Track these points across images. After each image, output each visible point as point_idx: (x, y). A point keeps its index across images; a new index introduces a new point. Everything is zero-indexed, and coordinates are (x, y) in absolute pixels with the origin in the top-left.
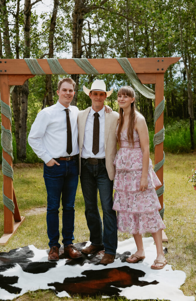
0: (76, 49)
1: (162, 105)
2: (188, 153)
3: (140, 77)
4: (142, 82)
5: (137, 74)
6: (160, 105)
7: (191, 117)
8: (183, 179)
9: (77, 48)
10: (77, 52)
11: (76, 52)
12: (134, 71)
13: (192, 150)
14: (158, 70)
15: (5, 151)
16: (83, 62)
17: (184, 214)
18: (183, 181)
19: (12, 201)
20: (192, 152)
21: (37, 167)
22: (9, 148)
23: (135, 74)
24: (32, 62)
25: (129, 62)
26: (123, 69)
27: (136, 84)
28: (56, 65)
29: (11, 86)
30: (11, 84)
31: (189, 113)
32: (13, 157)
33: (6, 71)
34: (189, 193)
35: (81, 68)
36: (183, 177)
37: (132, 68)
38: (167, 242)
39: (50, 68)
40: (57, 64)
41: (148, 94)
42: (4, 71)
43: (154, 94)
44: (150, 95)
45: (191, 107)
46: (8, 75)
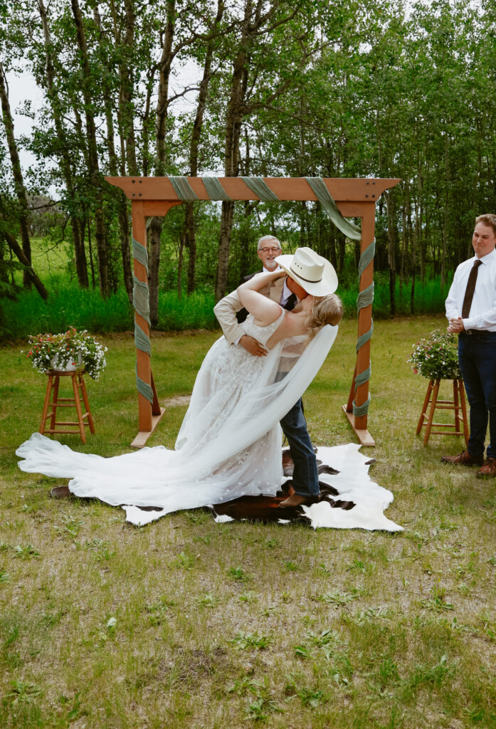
0: (230, 166)
1: (371, 249)
2: (386, 319)
3: (341, 207)
4: (343, 214)
5: (336, 202)
6: (368, 248)
7: (391, 268)
8: (384, 356)
9: (232, 165)
10: (232, 170)
11: (230, 170)
12: (331, 197)
13: (391, 316)
14: (367, 196)
15: (140, 313)
16: (255, 182)
17: (392, 407)
18: (384, 359)
19: (150, 386)
20: (392, 318)
21: (173, 337)
22: (144, 310)
23: (334, 203)
24: (180, 182)
25: (324, 183)
26: (315, 194)
27: (335, 218)
28: (215, 186)
29: (147, 218)
30: (148, 214)
31: (389, 262)
32: (150, 323)
33: (140, 195)
34: (395, 377)
35: (252, 191)
36: (382, 353)
37: (329, 192)
38: (374, 447)
39: (207, 191)
40: (217, 185)
41: (352, 232)
42: (137, 194)
43: (360, 232)
44: (354, 234)
45: (391, 254)
46: (144, 201)
